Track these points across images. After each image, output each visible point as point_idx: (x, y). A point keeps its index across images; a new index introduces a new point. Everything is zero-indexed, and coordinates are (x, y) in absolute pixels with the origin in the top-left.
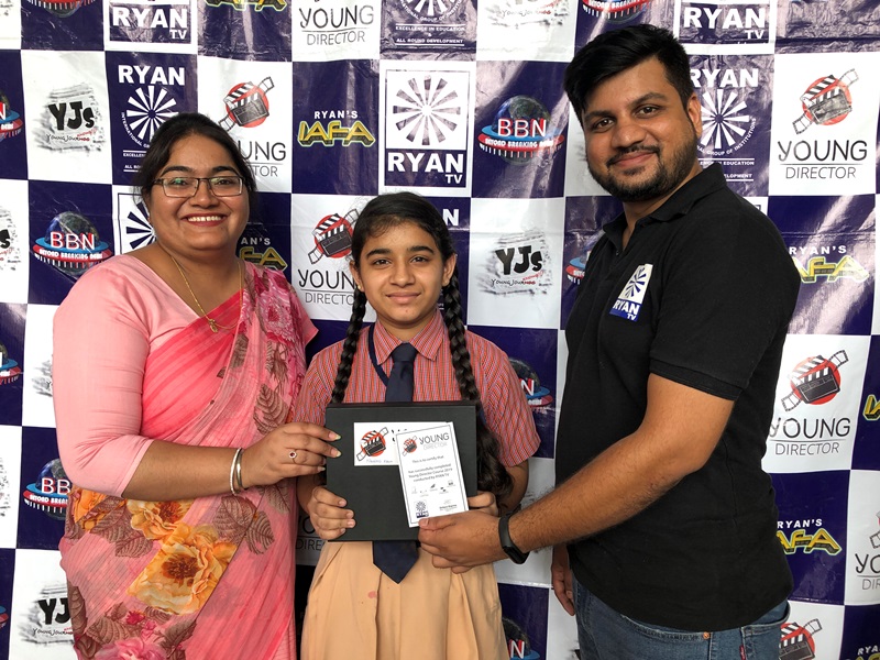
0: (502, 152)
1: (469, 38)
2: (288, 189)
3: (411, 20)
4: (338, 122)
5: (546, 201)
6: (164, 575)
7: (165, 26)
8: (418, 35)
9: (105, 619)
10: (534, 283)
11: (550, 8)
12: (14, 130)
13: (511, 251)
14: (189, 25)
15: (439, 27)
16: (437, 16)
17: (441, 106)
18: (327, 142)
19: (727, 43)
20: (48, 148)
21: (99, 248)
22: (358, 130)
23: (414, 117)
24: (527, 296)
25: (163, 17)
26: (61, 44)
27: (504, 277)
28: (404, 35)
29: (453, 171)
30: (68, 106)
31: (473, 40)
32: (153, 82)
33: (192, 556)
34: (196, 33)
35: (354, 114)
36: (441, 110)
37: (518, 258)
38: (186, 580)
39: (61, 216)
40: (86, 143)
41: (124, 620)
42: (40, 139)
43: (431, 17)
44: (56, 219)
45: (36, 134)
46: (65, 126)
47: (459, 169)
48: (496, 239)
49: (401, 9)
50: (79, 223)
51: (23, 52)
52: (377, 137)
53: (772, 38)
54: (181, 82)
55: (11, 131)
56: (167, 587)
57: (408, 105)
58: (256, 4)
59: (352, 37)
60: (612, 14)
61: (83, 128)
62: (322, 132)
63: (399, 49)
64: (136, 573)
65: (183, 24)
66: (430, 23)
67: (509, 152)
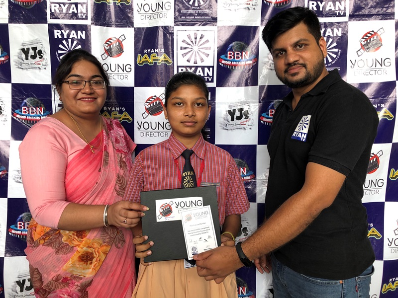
0: (230, 66)
1: (214, 16)
2: (133, 85)
3: (188, 8)
4: (155, 54)
5: (250, 88)
6: (79, 261)
7: (76, 12)
8: (191, 15)
9: (52, 281)
10: (245, 124)
11: (250, 2)
12: (5, 60)
13: (234, 110)
14: (87, 12)
15: (200, 11)
16: (199, 6)
17: (202, 46)
18: (150, 63)
19: (328, 17)
20: (21, 68)
21: (45, 114)
22: (165, 58)
23: (190, 51)
24: (243, 131)
25: (75, 8)
26: (27, 21)
27: (231, 122)
28: (185, 15)
29: (208, 75)
30: (31, 49)
31: (216, 17)
32: (71, 37)
33: (91, 252)
34: (90, 15)
35: (163, 51)
36: (202, 48)
37: (237, 114)
38: (89, 262)
39: (27, 99)
40: (39, 66)
41: (60, 281)
42: (17, 64)
43: (196, 7)
44: (25, 101)
45: (15, 62)
46: (29, 58)
47: (211, 74)
48: (227, 106)
49: (183, 3)
50: (36, 102)
51: (9, 25)
52: (173, 61)
53: (347, 14)
54: (84, 37)
55: (3, 61)
56: (81, 266)
57: (187, 46)
58: (117, 2)
59: (161, 16)
60: (277, 4)
61: (38, 59)
62: (148, 59)
63: (183, 21)
64: (66, 261)
65: (84, 11)
66: (196, 9)
67: (232, 67)
